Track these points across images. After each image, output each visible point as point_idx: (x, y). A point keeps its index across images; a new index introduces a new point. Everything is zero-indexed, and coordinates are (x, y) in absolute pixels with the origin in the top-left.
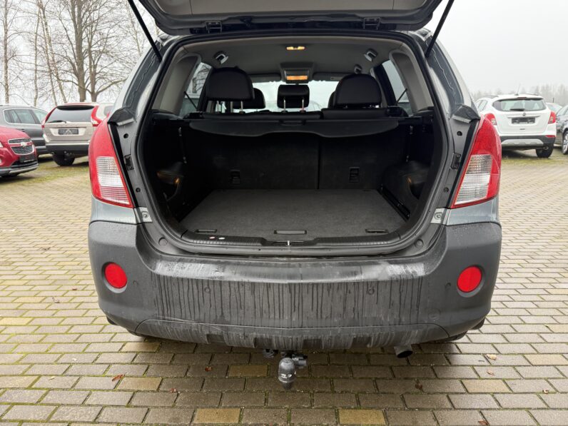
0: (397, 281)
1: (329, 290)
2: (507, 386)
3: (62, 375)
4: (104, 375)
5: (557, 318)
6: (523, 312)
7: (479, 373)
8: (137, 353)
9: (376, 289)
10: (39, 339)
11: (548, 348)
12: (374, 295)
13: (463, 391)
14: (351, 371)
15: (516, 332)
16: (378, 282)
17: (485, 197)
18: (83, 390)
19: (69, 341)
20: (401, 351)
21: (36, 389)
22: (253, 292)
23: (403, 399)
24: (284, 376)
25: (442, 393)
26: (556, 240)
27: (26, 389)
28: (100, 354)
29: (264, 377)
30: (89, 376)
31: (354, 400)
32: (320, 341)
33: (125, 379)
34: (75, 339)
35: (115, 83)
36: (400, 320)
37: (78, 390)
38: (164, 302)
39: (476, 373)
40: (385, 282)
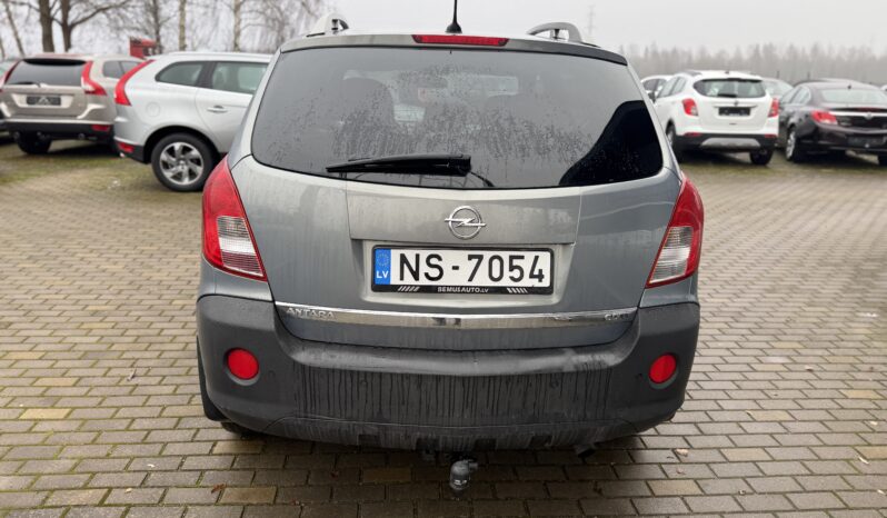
0: (584, 371)
1: (507, 383)
2: (699, 487)
3: (140, 487)
4: (197, 485)
5: (761, 403)
6: (721, 395)
7: (668, 472)
8: (236, 455)
9: (560, 381)
10: (92, 438)
11: (749, 440)
12: (558, 389)
13: (649, 494)
14: (515, 473)
15: (712, 421)
16: (563, 374)
17: (683, 274)
18: (175, 505)
19: (135, 440)
20: (583, 450)
21: (110, 505)
22: (419, 386)
23: (579, 504)
24: (458, 482)
25: (625, 497)
26: (768, 295)
27: (96, 506)
28: (185, 457)
29: (409, 483)
30: (177, 487)
31: (522, 508)
32: (494, 441)
33: (227, 490)
34: (142, 437)
35: (103, 10)
36: (585, 415)
37: (168, 505)
38: (308, 396)
39: (664, 472)
40: (570, 374)
